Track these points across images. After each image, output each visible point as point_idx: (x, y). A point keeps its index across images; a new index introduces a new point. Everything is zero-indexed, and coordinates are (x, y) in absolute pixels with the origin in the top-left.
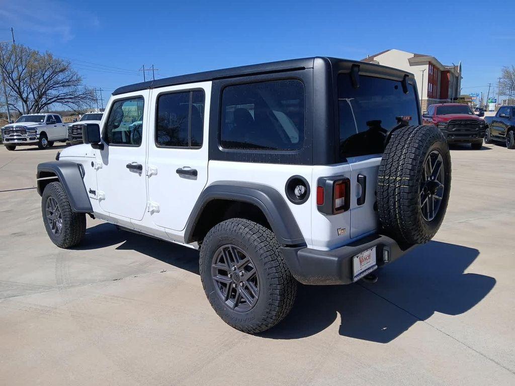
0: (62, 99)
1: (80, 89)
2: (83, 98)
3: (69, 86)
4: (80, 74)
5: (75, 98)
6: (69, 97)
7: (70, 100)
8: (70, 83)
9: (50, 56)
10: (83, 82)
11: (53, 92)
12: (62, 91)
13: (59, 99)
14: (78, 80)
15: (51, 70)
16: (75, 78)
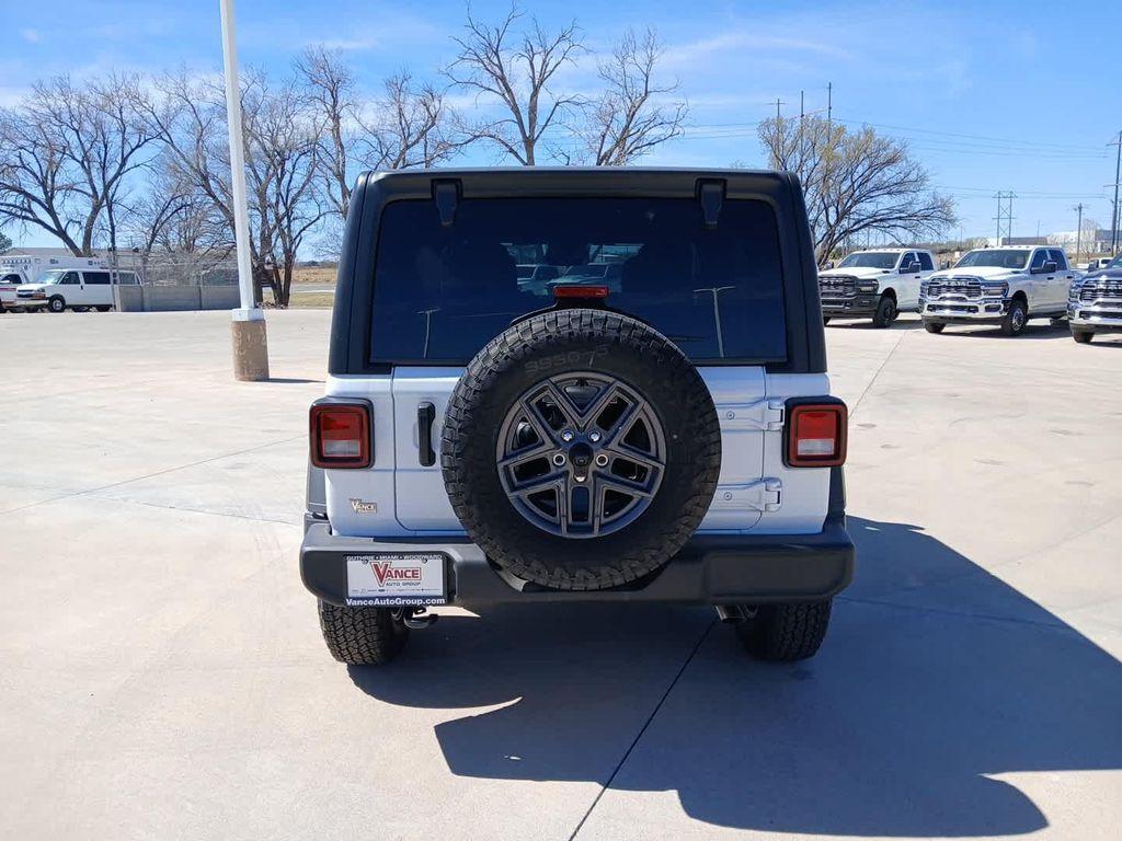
0: (881, 220)
1: (922, 200)
2: (926, 217)
3: (900, 192)
4: (925, 167)
5: (909, 218)
6: (898, 215)
7: (899, 222)
8: (902, 188)
9: (869, 133)
10: (932, 182)
11: (867, 207)
12: (884, 203)
13: (876, 221)
14: (921, 179)
15: (866, 164)
16: (913, 177)
